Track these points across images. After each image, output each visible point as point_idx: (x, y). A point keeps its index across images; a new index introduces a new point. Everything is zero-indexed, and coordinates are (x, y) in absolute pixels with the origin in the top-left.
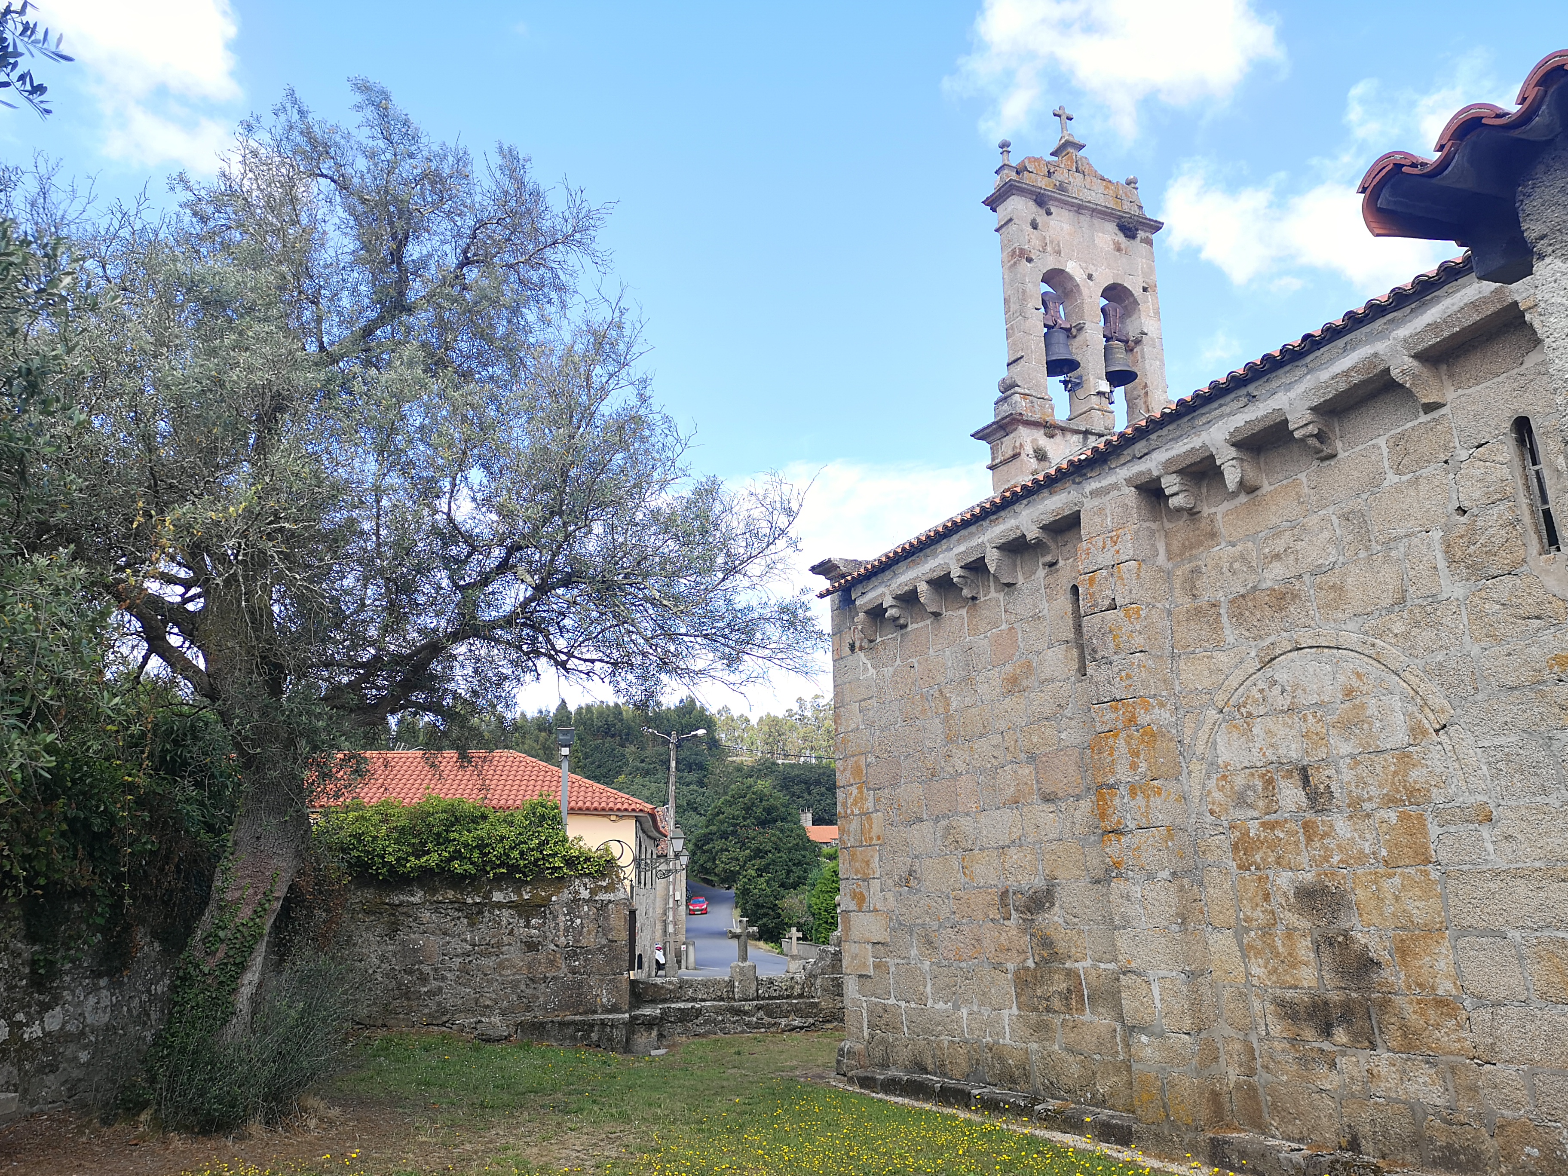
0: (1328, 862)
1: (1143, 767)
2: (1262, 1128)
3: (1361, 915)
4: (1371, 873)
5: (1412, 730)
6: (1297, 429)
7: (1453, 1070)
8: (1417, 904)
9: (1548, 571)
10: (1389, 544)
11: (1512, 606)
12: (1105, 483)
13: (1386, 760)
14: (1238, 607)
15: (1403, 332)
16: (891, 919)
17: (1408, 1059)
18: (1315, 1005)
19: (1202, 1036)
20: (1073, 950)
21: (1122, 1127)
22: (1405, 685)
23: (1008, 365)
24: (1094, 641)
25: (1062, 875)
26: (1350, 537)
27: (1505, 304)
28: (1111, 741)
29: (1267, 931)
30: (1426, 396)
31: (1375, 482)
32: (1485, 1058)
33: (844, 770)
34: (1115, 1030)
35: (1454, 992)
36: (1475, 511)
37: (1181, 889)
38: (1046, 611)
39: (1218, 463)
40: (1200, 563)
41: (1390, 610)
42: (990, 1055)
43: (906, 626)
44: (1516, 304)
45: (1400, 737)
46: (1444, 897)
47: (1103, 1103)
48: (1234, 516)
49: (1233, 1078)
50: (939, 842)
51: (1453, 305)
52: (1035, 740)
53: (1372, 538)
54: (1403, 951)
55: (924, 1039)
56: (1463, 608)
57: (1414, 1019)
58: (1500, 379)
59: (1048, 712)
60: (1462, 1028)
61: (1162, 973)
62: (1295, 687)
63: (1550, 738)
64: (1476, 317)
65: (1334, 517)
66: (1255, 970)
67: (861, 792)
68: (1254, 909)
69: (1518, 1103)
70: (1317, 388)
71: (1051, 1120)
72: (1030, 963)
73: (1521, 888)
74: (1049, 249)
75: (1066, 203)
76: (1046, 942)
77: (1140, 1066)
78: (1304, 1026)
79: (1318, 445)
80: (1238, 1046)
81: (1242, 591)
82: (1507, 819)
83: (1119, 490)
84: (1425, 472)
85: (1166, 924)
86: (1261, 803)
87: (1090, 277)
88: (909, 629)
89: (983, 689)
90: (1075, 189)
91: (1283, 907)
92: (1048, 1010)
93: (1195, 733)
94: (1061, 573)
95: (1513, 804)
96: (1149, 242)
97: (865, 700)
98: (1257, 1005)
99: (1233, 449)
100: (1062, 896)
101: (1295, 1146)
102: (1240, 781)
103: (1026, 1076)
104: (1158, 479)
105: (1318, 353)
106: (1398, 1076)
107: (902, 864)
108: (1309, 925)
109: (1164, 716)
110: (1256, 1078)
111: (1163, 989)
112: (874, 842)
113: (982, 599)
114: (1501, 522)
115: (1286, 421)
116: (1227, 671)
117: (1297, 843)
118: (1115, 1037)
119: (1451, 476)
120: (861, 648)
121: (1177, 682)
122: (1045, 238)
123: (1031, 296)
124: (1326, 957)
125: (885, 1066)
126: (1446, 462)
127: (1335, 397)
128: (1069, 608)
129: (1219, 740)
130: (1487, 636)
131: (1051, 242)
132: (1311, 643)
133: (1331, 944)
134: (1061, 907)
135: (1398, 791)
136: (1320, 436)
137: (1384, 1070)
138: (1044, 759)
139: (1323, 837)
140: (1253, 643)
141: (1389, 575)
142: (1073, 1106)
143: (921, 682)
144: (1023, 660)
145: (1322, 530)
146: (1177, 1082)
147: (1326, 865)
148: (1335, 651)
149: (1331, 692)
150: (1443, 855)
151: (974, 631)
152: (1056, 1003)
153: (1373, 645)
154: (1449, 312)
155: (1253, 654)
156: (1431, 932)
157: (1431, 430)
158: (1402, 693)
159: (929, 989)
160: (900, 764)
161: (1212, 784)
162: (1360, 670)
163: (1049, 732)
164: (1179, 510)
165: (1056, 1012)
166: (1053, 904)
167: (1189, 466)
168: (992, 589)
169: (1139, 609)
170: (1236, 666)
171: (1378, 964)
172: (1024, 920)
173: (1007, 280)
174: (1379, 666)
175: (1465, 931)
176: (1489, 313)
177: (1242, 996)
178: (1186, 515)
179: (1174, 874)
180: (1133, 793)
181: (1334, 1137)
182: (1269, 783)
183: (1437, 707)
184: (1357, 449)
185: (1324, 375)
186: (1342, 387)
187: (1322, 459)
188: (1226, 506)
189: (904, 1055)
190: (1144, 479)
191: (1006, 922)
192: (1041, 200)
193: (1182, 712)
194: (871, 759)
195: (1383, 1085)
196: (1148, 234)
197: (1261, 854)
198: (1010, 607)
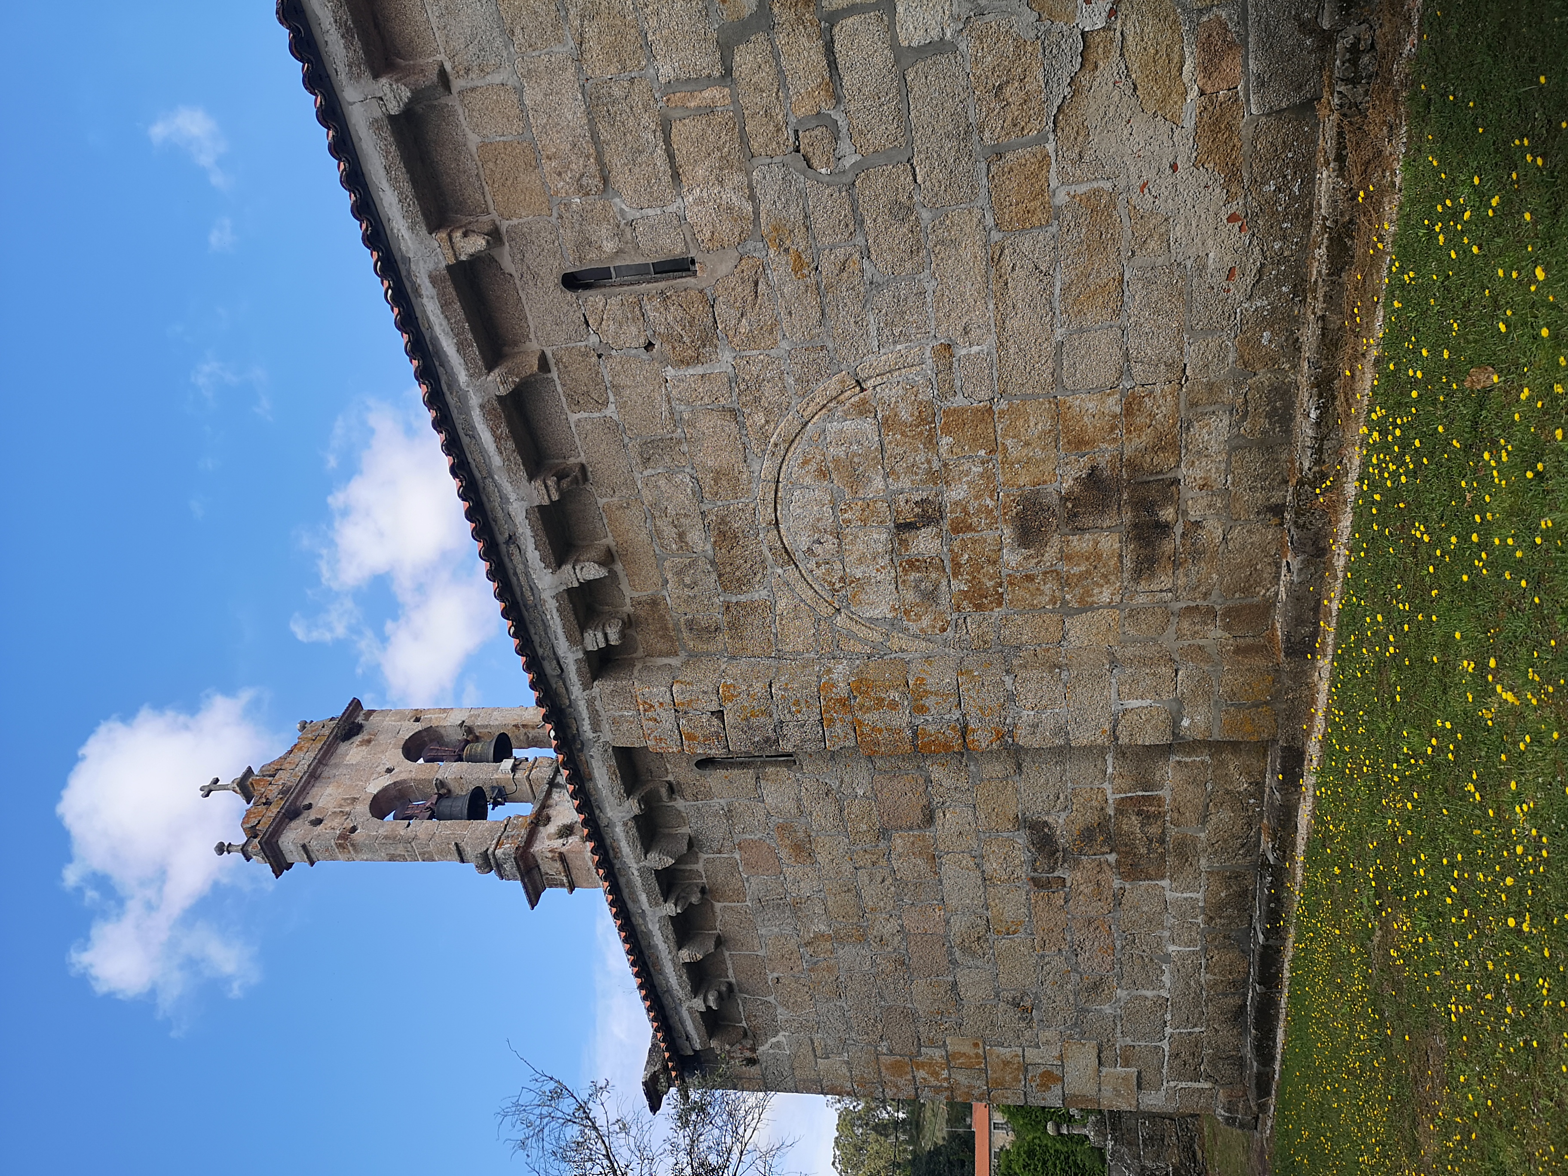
0: (992, 511)
1: (895, 695)
2: (1269, 605)
3: (1045, 482)
4: (1003, 468)
5: (861, 413)
6: (549, 496)
7: (1193, 405)
8: (1032, 424)
9: (712, 270)
10: (676, 420)
11: (744, 307)
12: (585, 714)
13: (890, 443)
14: (731, 582)
15: (462, 377)
16: (1071, 1037)
17: (1186, 447)
18: (1138, 538)
19: (1178, 659)
20: (1094, 803)
21: (1283, 757)
22: (816, 417)
23: (462, 861)
24: (756, 739)
25: (1012, 809)
26: (667, 458)
27: (448, 277)
28: (866, 730)
29: (1064, 582)
30: (531, 367)
31: (613, 428)
32: (1179, 374)
33: (897, 1087)
34: (1179, 762)
35: (1117, 396)
36: (649, 333)
37: (1024, 666)
38: (722, 802)
39: (576, 585)
40: (682, 620)
41: (743, 426)
42: (1218, 920)
43: (730, 985)
44: (448, 267)
45: (868, 426)
46: (1025, 398)
47: (1259, 785)
48: (636, 578)
49: (1219, 633)
50: (979, 963)
51: (441, 325)
52: (865, 827)
53: (669, 436)
54: (1079, 443)
55: (1207, 1005)
56: (744, 353)
57: (1145, 438)
58: (524, 298)
59: (832, 809)
60: (1151, 392)
61: (1114, 696)
62: (815, 528)
63: (871, 283)
64: (457, 306)
65: (645, 473)
66: (1105, 597)
67: (922, 1065)
68: (1042, 593)
69: (1221, 346)
70: (509, 470)
71: (1285, 847)
72: (1112, 858)
73: (1013, 324)
74: (347, 809)
75: (304, 788)
76: (1088, 835)
77: (1216, 731)
78: (1160, 551)
79: (569, 479)
80: (1185, 625)
81: (714, 576)
82: (948, 330)
83: (594, 698)
84: (608, 378)
85: (1061, 685)
86: (934, 575)
87: (389, 771)
88: (733, 981)
89: (806, 888)
90: (292, 779)
91: (1039, 562)
92: (1162, 841)
93: (860, 640)
94: (681, 779)
95: (933, 323)
96: (371, 712)
97: (814, 1050)
98: (1141, 599)
99: (563, 567)
100: (1037, 809)
101: (1284, 571)
102: (910, 596)
103: (1237, 876)
104: (586, 653)
105: (473, 465)
106: (1204, 459)
107: (1005, 1015)
108: (1056, 536)
109: (840, 671)
110: (1217, 607)
111: (1130, 695)
112: (981, 1052)
113: (705, 880)
114: (662, 310)
115: (540, 508)
116: (797, 601)
117: (974, 542)
118: (1186, 763)
119: (614, 352)
120: (753, 1049)
121: (806, 655)
122: (334, 813)
123: (393, 830)
124: (1088, 521)
125: (1240, 1063)
126: (600, 356)
127: (520, 453)
128: (721, 773)
129: (868, 615)
130: (771, 333)
131: (341, 806)
132: (770, 510)
133: (1075, 515)
134: (1048, 813)
135: (921, 433)
136: (561, 476)
137: (1200, 474)
138: (886, 818)
139: (967, 513)
140: (769, 570)
141: (707, 423)
142: (1265, 821)
143: (795, 969)
144: (775, 835)
145: (657, 487)
146: (1228, 689)
147: (995, 513)
148: (781, 485)
149: (820, 493)
150: (984, 394)
151: (740, 895)
152: (1154, 830)
153: (776, 445)
154: (448, 329)
155: (780, 571)
156: (1059, 413)
157: (566, 367)
158: (824, 421)
159: (1149, 993)
160: (890, 1007)
161: (913, 627)
162: (800, 461)
163: (855, 809)
164: (623, 635)
165: (1163, 832)
166: (1046, 823)
167: (577, 618)
168: (694, 867)
169: (725, 685)
170: (793, 590)
171: (1093, 469)
172: (1064, 861)
173: (369, 856)
174: (797, 441)
175: (1057, 380)
176: (454, 293)
177: (1134, 614)
178: (628, 631)
179: (1008, 672)
180: (921, 709)
181: (1271, 531)
182: (912, 565)
183: (839, 387)
184: (578, 443)
185: (497, 461)
186: (511, 445)
187: (585, 479)
188: (625, 586)
189: (1226, 1035)
190: (585, 669)
191: (1068, 885)
192: (292, 813)
193: (837, 653)
194: (883, 1047)
195: (1213, 476)
196: (361, 713)
197: (985, 580)
198: (716, 845)
